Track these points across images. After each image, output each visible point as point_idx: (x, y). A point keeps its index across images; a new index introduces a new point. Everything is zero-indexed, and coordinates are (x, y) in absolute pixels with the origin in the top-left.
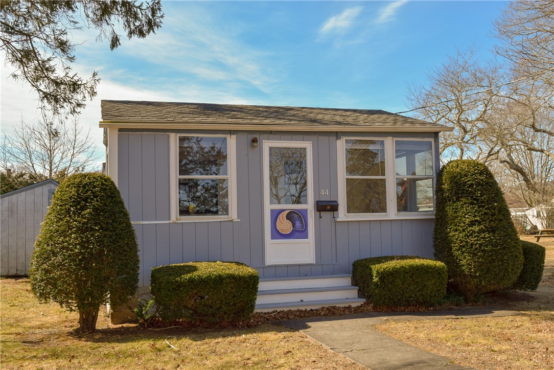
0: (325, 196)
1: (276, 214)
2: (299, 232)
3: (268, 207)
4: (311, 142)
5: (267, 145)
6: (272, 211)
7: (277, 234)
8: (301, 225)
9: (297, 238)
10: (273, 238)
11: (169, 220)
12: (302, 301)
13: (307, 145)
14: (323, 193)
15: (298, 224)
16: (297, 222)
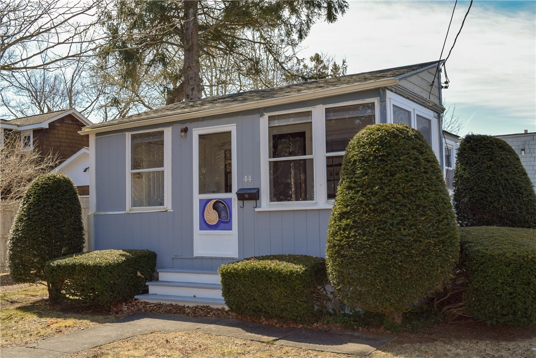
0: (248, 182)
1: (204, 204)
2: (224, 223)
3: (197, 197)
4: (235, 124)
5: (196, 132)
6: (201, 201)
7: (205, 225)
8: (226, 215)
9: (222, 230)
10: (201, 229)
11: (125, 211)
12: (195, 296)
13: (231, 127)
14: (246, 180)
15: (223, 214)
16: (222, 212)
